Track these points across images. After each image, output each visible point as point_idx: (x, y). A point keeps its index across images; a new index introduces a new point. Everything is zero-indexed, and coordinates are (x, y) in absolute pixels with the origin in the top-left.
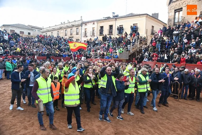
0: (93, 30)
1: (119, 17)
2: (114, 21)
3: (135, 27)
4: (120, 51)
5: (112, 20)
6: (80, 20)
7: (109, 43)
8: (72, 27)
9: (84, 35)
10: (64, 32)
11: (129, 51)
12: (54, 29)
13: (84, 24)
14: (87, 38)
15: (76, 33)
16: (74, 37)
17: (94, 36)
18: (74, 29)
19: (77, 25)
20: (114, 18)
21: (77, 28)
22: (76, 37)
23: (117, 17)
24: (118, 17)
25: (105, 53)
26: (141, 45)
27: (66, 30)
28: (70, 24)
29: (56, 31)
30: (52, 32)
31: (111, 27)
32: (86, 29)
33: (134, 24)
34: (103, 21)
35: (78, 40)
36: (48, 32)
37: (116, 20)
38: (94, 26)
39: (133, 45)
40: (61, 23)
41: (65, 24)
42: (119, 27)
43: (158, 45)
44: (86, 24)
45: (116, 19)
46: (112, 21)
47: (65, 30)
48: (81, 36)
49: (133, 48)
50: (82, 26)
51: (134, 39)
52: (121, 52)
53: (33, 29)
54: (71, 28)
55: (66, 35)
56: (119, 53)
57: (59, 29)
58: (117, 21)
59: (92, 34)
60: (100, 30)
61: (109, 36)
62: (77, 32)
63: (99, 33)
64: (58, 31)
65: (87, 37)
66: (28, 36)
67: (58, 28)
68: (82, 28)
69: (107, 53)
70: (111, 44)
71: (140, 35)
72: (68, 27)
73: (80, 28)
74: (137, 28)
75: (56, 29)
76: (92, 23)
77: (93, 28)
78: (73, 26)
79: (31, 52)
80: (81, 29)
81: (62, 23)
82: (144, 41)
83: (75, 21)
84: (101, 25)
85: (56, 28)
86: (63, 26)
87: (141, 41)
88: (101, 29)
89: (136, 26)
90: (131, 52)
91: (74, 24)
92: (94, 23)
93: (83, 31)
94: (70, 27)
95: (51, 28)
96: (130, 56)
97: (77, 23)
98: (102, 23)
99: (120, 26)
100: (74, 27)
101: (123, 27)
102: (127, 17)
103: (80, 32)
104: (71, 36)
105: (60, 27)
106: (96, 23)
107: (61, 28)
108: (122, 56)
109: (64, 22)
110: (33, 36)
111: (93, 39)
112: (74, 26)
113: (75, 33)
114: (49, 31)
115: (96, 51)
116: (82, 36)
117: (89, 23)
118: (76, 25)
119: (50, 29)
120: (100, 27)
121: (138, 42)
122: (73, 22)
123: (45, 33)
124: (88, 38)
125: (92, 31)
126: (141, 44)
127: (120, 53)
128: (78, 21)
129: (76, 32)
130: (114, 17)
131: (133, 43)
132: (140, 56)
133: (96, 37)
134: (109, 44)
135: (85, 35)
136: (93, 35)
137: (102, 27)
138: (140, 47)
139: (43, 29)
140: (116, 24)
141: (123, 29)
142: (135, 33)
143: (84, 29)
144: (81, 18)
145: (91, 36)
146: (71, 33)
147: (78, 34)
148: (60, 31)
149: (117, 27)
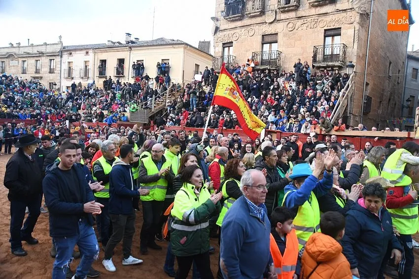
0: (86, 66)
1: (136, 45)
2: (127, 51)
3: (164, 66)
5: (122, 49)
6: (57, 43)
8: (40, 56)
9: (66, 75)
10: (20, 66)
11: (150, 109)
13: (66, 53)
15: (48, 71)
16: (44, 78)
17: (88, 78)
18: (44, 60)
19: (50, 53)
20: (127, 45)
21: (51, 60)
22: (49, 77)
23: (132, 45)
24: (134, 45)
27: (24, 61)
28: (35, 51)
31: (121, 62)
32: (71, 64)
33: (163, 60)
34: (106, 50)
35: (54, 85)
37: (130, 51)
38: (87, 58)
40: (11, 44)
41: (22, 47)
42: (136, 63)
43: (192, 100)
44: (71, 54)
45: (130, 48)
46: (123, 51)
47: (21, 60)
48: (59, 77)
49: (158, 104)
50: (61, 57)
52: (134, 110)
54: (37, 59)
55: (24, 72)
57: (4, 58)
58: (131, 52)
59: (83, 75)
60: (99, 67)
61: (116, 80)
62: (52, 68)
63: (97, 73)
64: (3, 62)
65: (72, 78)
67: (4, 54)
68: (61, 61)
71: (173, 81)
72: (29, 55)
73: (58, 59)
74: (169, 68)
76: (84, 52)
77: (86, 62)
78: (41, 54)
80: (59, 63)
81: (13, 45)
82: (178, 91)
83: (46, 44)
84: (103, 56)
86: (17, 53)
87: (172, 91)
88: (102, 65)
89: (166, 63)
90: (153, 110)
91: (43, 51)
92: (87, 53)
93: (65, 67)
94: (34, 56)
97: (50, 49)
99: (138, 61)
100: (44, 56)
101: (143, 65)
103: (58, 69)
104: (37, 75)
105: (8, 53)
106: (91, 52)
107: (10, 56)
108: (136, 118)
109: (19, 44)
111: (85, 83)
112: (43, 54)
115: (90, 108)
116: (62, 76)
117: (78, 52)
118: (48, 53)
120: (99, 61)
121: (166, 93)
122: (42, 45)
125: (83, 67)
126: (173, 97)
127: (133, 112)
128: (53, 44)
129: (49, 67)
130: (128, 42)
133: (91, 81)
135: (69, 76)
136: (86, 75)
137: (103, 62)
140: (131, 58)
141: (143, 68)
143: (67, 63)
144: (60, 39)
145: (82, 78)
146: (37, 69)
147: (52, 71)
148: (9, 61)
149: (132, 64)
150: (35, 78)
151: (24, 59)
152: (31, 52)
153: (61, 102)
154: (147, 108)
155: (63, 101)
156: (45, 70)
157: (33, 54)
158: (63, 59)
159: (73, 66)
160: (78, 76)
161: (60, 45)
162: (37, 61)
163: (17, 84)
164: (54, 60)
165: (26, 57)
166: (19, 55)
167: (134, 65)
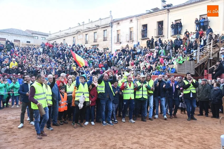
0: (131, 32)
1: (173, 7)
2: (166, 13)
3: (203, 21)
4: (179, 61)
5: (161, 12)
6: (108, 17)
7: (159, 49)
8: (97, 29)
9: (116, 41)
10: (84, 38)
11: (195, 60)
12: (68, 34)
13: (115, 24)
14: (121, 45)
16: (100, 45)
17: (133, 41)
18: (100, 31)
19: (104, 25)
20: (165, 9)
21: (104, 31)
22: (104, 44)
23: (169, 7)
24: (171, 7)
25: (153, 66)
26: (217, 50)
27: (87, 34)
28: (93, 26)
29: (70, 36)
30: (64, 38)
31: (161, 24)
32: (119, 31)
33: (200, 16)
34: (146, 16)
35: (107, 49)
36: (58, 40)
37: (168, 13)
38: (131, 25)
39: (201, 50)
41: (85, 24)
42: (174, 23)
44: (118, 23)
45: (168, 10)
46: (162, 14)
47: (84, 34)
48: (111, 43)
49: (202, 55)
50: (112, 27)
51: (202, 41)
52: (181, 62)
53: (34, 35)
54: (95, 31)
55: (86, 43)
56: (177, 64)
57: (75, 34)
58: (170, 13)
59: (128, 39)
60: (142, 31)
61: (158, 39)
62: (105, 36)
63: (140, 37)
64: (74, 37)
65: (121, 43)
66: (28, 45)
67: (75, 31)
68: (112, 30)
69: (156, 66)
70: (162, 51)
72: (90, 30)
73: (109, 29)
75: (71, 34)
76: (129, 20)
77: (130, 28)
79: (33, 69)
80: (111, 32)
81: (80, 24)
82: (221, 42)
83: (101, 19)
84: (144, 22)
85: (71, 32)
86: (82, 29)
87: (216, 42)
88: (144, 29)
89: (204, 19)
90: (198, 61)
91: (99, 25)
92: (131, 21)
93: (115, 34)
94: (93, 30)
95: (63, 33)
96: (196, 69)
97: (103, 23)
98: (145, 19)
99: (176, 21)
100: (99, 28)
101: (181, 23)
102: (188, 4)
103: (110, 37)
104: (95, 44)
105: (77, 30)
106: (134, 20)
107: (78, 32)
108: (183, 70)
109: (84, 22)
110: (35, 45)
111: (131, 46)
112: (99, 27)
113: (102, 39)
114: (60, 38)
115: (137, 64)
116: (113, 42)
117: (124, 22)
118: (102, 26)
119: (61, 35)
120: (141, 26)
121: (210, 44)
122: (98, 20)
123: (53, 41)
124: (124, 45)
125: (129, 33)
126: (217, 48)
127: (180, 64)
129: (103, 36)
130: (165, 7)
131: (202, 46)
132: (217, 66)
133: (135, 43)
134: (159, 51)
135: (118, 41)
136: (131, 39)
137: (145, 26)
138: (215, 53)
139: (50, 34)
140: (170, 19)
141: (181, 26)
142: (204, 30)
143: (116, 32)
144: (111, 13)
145: (128, 42)
146: (95, 39)
147: (105, 39)
148: (78, 37)
149: (170, 24)
150: (93, 46)
151: (86, 33)
152: (91, 27)
153: (114, 61)
154: (192, 59)
155: (116, 60)
156: (100, 39)
157: (92, 28)
158: (113, 28)
159: (121, 33)
160: (125, 40)
161: (111, 18)
162: (95, 33)
163: (82, 50)
164: (106, 30)
165: (88, 31)
166: (83, 30)
167: (172, 25)
